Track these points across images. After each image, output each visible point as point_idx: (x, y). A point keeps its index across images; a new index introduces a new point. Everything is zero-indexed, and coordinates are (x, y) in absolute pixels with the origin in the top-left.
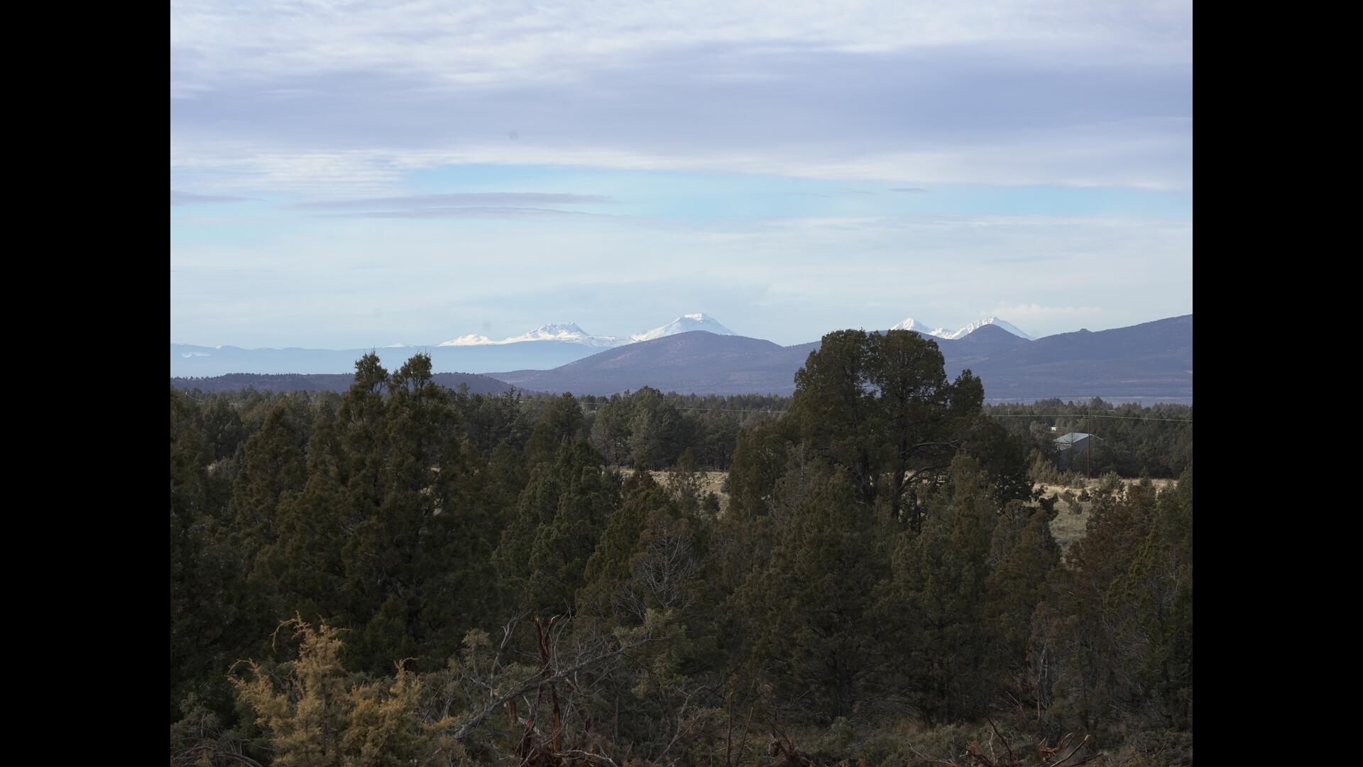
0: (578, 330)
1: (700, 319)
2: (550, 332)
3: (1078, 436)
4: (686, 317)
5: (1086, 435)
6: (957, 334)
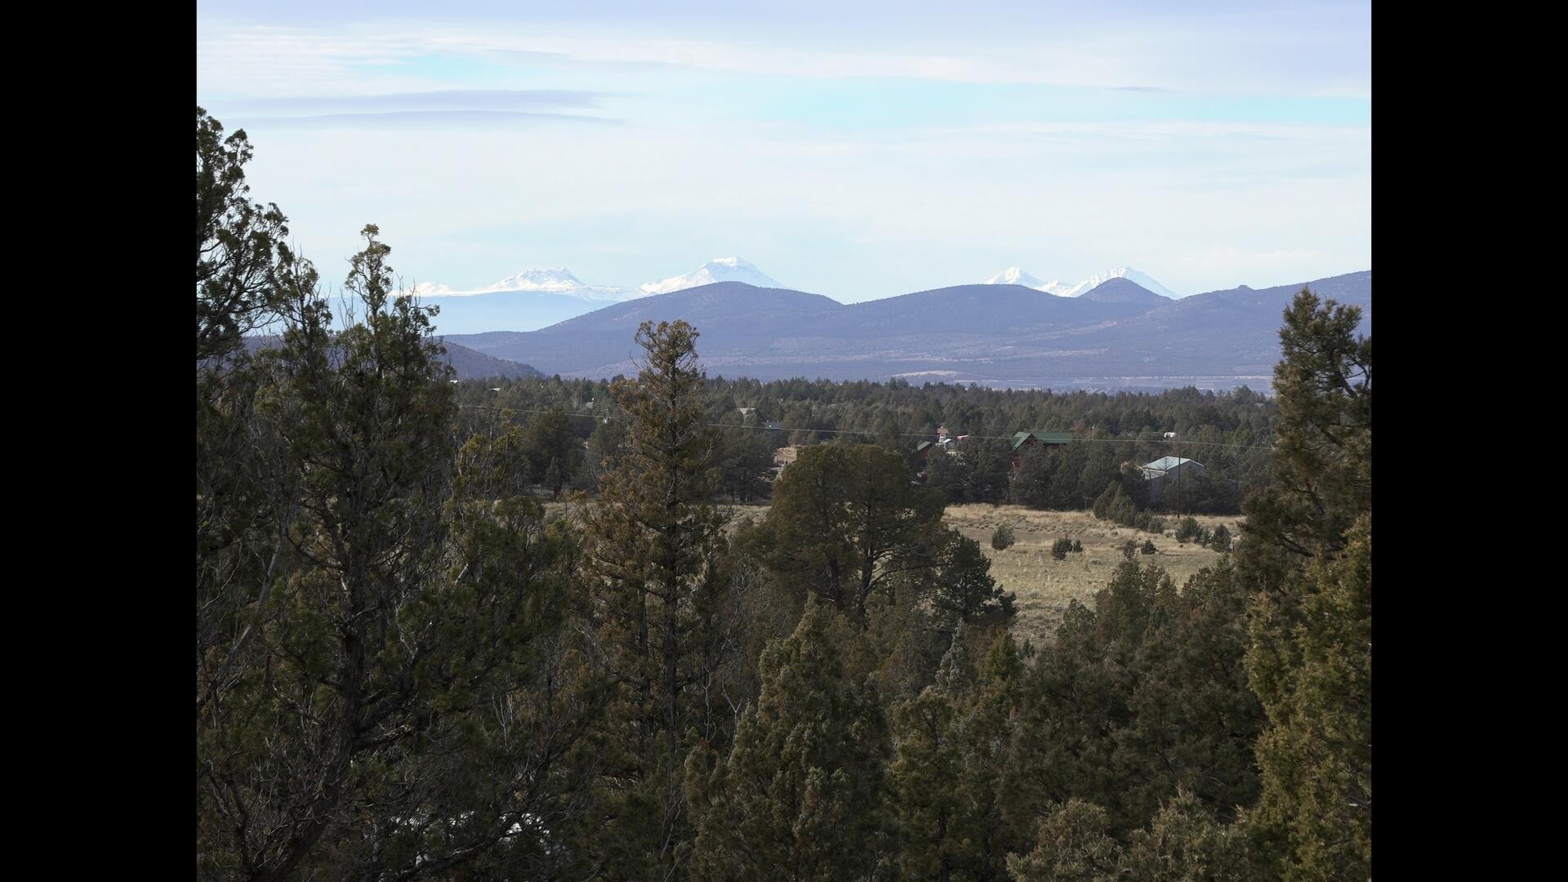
0: (570, 277)
1: (733, 265)
2: (532, 279)
3: (1174, 462)
4: (715, 261)
5: (1183, 461)
6: (1077, 288)
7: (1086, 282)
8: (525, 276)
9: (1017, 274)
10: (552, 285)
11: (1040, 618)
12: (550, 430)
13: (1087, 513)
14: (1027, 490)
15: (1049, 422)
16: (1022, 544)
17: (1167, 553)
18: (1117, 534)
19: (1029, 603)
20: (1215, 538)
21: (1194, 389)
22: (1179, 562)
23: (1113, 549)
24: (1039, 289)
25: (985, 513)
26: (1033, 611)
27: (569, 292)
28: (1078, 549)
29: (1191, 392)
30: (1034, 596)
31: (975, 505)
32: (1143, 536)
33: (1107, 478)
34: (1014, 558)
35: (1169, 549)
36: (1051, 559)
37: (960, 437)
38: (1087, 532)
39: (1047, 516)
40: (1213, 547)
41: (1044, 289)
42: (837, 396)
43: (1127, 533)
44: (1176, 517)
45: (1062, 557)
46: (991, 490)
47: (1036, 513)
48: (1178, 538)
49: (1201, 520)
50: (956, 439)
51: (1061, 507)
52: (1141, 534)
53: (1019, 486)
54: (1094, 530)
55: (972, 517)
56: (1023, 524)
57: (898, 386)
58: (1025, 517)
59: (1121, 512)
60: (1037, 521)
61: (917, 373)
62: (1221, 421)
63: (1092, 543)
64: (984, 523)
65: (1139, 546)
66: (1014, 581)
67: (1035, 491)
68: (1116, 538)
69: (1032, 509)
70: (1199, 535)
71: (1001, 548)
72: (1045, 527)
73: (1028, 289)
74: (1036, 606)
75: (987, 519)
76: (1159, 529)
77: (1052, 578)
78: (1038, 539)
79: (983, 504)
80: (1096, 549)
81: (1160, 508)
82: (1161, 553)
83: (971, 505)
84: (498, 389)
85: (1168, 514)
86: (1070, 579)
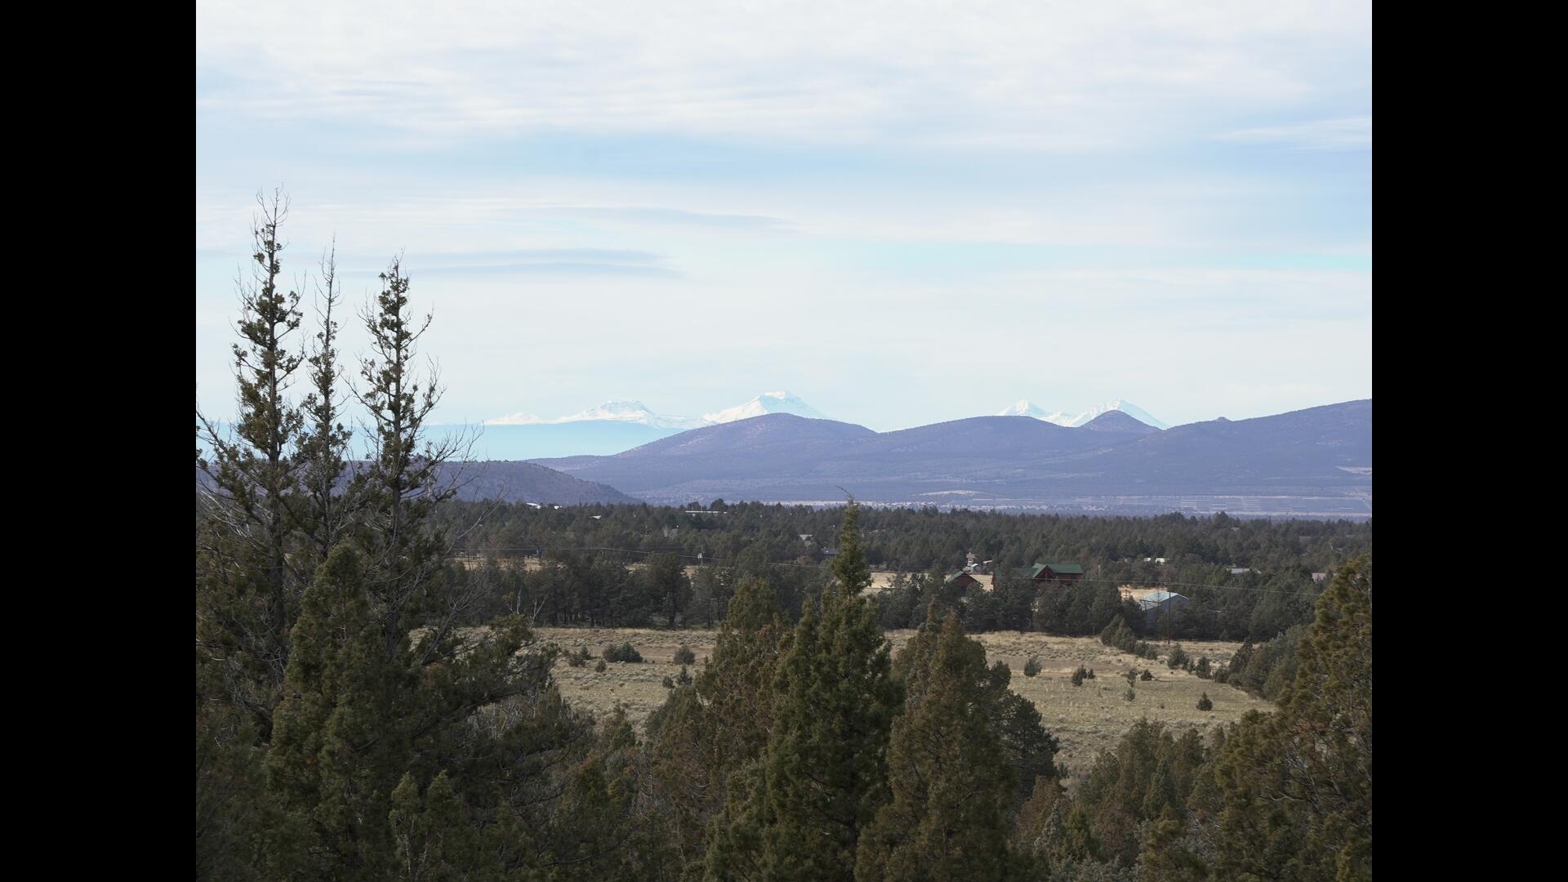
0: (643, 408)
1: (782, 398)
2: (610, 410)
3: (1165, 595)
4: (767, 394)
5: (1173, 595)
6: (1077, 419)
7: (1086, 413)
8: (603, 407)
9: (1026, 407)
10: (628, 415)
11: (1068, 740)
12: (666, 571)
13: (1095, 639)
14: (1047, 620)
15: (1059, 550)
16: (1047, 671)
17: (1161, 679)
18: (1120, 661)
19: (1058, 727)
20: (1199, 667)
21: (1179, 514)
22: (1170, 688)
23: (1119, 676)
24: (1043, 419)
25: (1013, 640)
26: (1062, 734)
27: (641, 421)
28: (1092, 676)
29: (1176, 518)
30: (1061, 721)
31: (1005, 632)
32: (1142, 664)
33: (1111, 611)
34: (1042, 684)
35: (1163, 675)
36: (1071, 685)
37: (985, 562)
38: (1098, 658)
39: (1064, 643)
40: (1197, 674)
41: (1049, 419)
42: (879, 523)
43: (1129, 659)
44: (1167, 643)
45: (1080, 684)
46: (1018, 620)
47: (1054, 639)
48: (1169, 665)
49: (1186, 646)
50: (982, 564)
51: (1075, 634)
52: (1140, 660)
53: (1040, 616)
54: (1102, 657)
55: (1004, 643)
56: (1045, 651)
57: (930, 513)
58: (1046, 643)
59: (1123, 640)
60: (1056, 647)
61: (941, 493)
62: (1202, 548)
63: (1101, 670)
64: (1014, 649)
65: (1140, 673)
66: (1045, 707)
67: (1054, 621)
68: (1121, 664)
69: (1051, 636)
70: (1186, 664)
71: (1032, 675)
72: (1063, 653)
73: (1036, 420)
74: (1063, 730)
75: (1017, 646)
76: (1153, 656)
77: (1074, 703)
78: (1059, 666)
79: (1012, 631)
80: (1105, 676)
81: (1154, 635)
82: (1156, 680)
83: (1002, 633)
84: (598, 517)
85: (1161, 640)
86: (1088, 705)
